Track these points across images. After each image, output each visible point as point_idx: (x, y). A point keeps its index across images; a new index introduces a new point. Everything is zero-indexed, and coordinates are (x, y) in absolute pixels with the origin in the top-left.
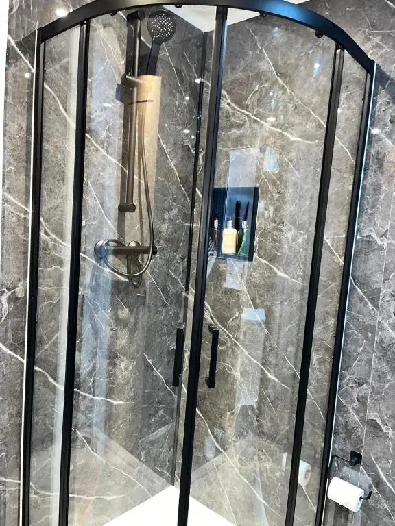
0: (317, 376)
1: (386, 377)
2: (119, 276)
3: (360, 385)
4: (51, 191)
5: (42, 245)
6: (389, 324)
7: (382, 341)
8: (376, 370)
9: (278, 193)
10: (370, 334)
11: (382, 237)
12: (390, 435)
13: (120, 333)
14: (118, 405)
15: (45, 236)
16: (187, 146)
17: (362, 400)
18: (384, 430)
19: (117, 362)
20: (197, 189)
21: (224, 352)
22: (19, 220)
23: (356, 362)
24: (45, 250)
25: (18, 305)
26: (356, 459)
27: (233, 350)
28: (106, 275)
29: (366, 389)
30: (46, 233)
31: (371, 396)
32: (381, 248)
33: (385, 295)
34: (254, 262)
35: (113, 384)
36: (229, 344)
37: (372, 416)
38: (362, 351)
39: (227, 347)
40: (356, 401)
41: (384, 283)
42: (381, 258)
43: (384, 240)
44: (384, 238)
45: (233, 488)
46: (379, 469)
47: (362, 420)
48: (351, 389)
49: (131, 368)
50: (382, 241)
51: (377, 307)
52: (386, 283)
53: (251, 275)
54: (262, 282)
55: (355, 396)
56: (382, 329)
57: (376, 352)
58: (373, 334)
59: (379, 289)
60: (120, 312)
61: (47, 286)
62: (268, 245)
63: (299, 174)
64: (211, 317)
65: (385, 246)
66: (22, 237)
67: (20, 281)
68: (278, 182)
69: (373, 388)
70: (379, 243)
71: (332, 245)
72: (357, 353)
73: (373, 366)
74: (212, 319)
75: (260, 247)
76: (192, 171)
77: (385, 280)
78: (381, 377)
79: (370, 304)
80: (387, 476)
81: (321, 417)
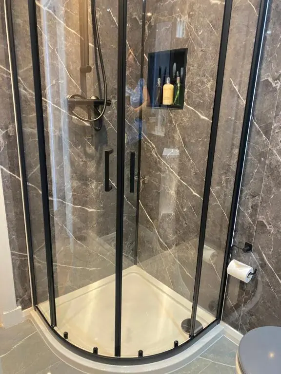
0: (225, 191)
1: (271, 191)
2: (85, 122)
3: (254, 196)
4: (25, 57)
5: (23, 98)
6: (277, 150)
7: (271, 163)
8: (265, 186)
9: (202, 51)
10: (263, 159)
11: (276, 80)
12: (272, 231)
13: (89, 164)
14: (92, 212)
15: (24, 91)
16: (135, 18)
17: (255, 208)
18: (268, 228)
19: (89, 183)
20: (145, 55)
21: (164, 178)
22: (3, 79)
23: (252, 180)
24: (26, 102)
25: (11, 141)
26: (248, 247)
27: (170, 176)
28: (74, 121)
29: (258, 200)
30: (25, 89)
31: (261, 205)
32: (275, 90)
33: (275, 128)
34: (184, 110)
35: (87, 197)
36: (168, 172)
37: (260, 218)
38: (257, 172)
39: (166, 174)
40: (251, 208)
41: (275, 118)
42: (274, 98)
43: (278, 82)
44: (278, 81)
45: (171, 267)
46: (264, 255)
47: (253, 221)
48: (247, 200)
49: (99, 188)
50: (276, 84)
51: (268, 138)
52: (277, 119)
53: (182, 120)
54: (190, 125)
55: (250, 205)
56: (272, 154)
57: (266, 172)
58: (265, 159)
59: (271, 124)
60: (87, 149)
61: (31, 128)
62: (194, 95)
63: (217, 33)
64: (156, 154)
65: (278, 88)
66: (8, 92)
67: (10, 124)
68: (202, 42)
69: (262, 199)
70: (274, 85)
71: (239, 91)
72: (253, 174)
73: (263, 183)
74: (157, 155)
75: (189, 97)
76: (141, 39)
77: (276, 115)
78: (268, 190)
79: (264, 136)
80: (269, 259)
81: (226, 220)
